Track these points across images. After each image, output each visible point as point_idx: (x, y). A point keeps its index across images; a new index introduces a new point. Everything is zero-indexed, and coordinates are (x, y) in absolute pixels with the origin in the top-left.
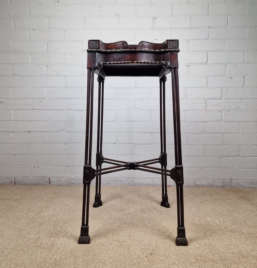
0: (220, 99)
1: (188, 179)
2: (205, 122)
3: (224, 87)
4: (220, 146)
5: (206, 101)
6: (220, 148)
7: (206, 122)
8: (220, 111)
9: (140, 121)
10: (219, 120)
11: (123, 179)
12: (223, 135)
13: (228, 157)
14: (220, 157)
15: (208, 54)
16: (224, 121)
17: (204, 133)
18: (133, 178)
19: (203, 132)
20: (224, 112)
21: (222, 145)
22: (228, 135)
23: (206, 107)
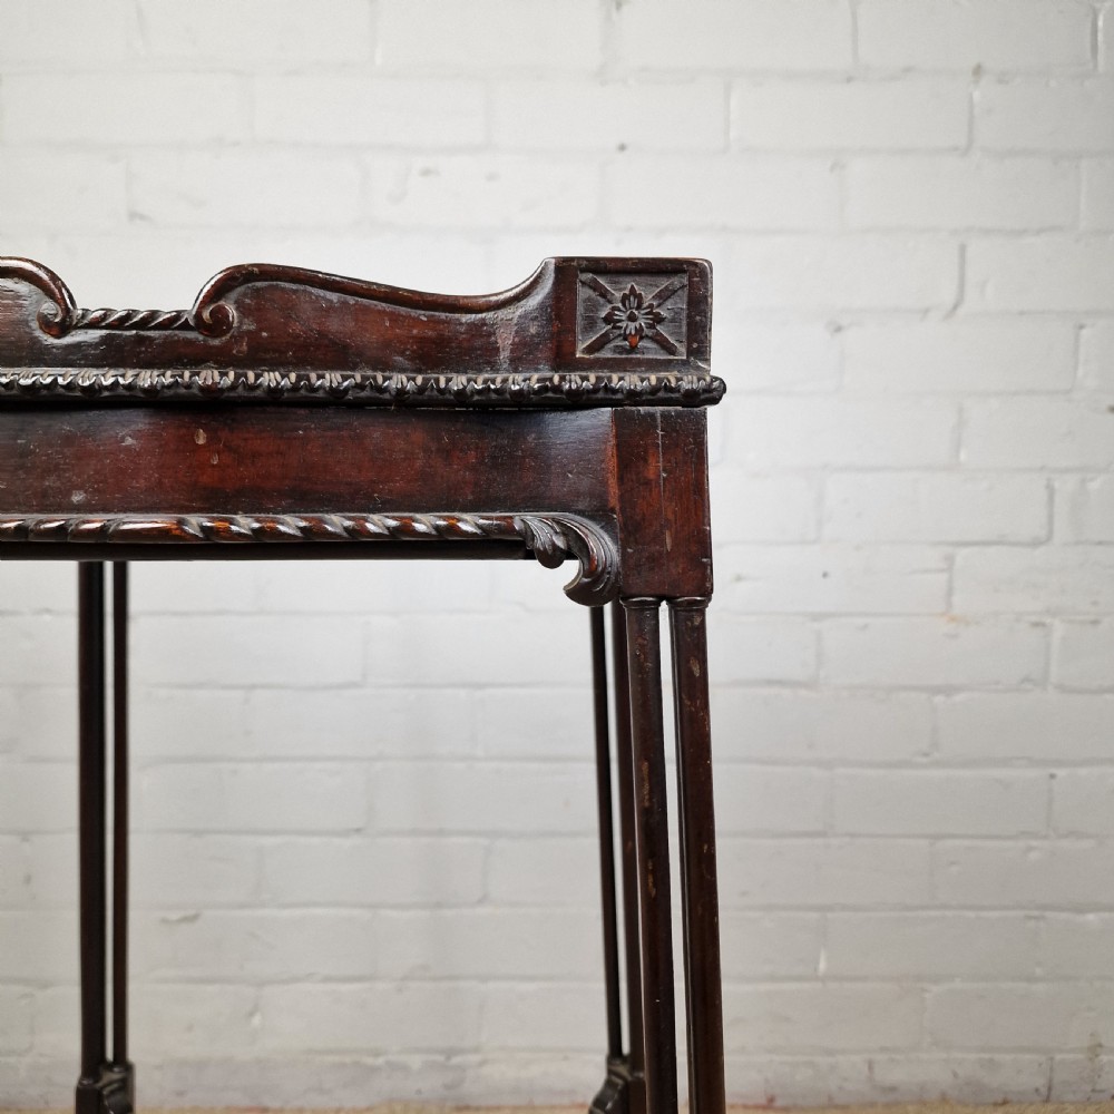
0: (1035, 543)
1: (830, 1052)
2: (937, 690)
3: (1067, 470)
4: (1034, 843)
5: (950, 559)
6: (1033, 856)
7: (948, 690)
8: (1034, 619)
9: (522, 685)
10: (1026, 680)
11: (416, 1061)
12: (1052, 776)
13: (1080, 909)
14: (1036, 913)
15: (963, 249)
16: (1062, 688)
17: (938, 764)
18: (476, 1050)
19: (926, 755)
20: (1059, 628)
21: (1045, 837)
22: (1083, 772)
23: (950, 592)
